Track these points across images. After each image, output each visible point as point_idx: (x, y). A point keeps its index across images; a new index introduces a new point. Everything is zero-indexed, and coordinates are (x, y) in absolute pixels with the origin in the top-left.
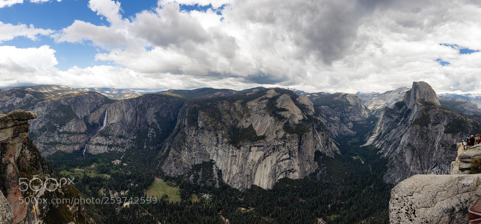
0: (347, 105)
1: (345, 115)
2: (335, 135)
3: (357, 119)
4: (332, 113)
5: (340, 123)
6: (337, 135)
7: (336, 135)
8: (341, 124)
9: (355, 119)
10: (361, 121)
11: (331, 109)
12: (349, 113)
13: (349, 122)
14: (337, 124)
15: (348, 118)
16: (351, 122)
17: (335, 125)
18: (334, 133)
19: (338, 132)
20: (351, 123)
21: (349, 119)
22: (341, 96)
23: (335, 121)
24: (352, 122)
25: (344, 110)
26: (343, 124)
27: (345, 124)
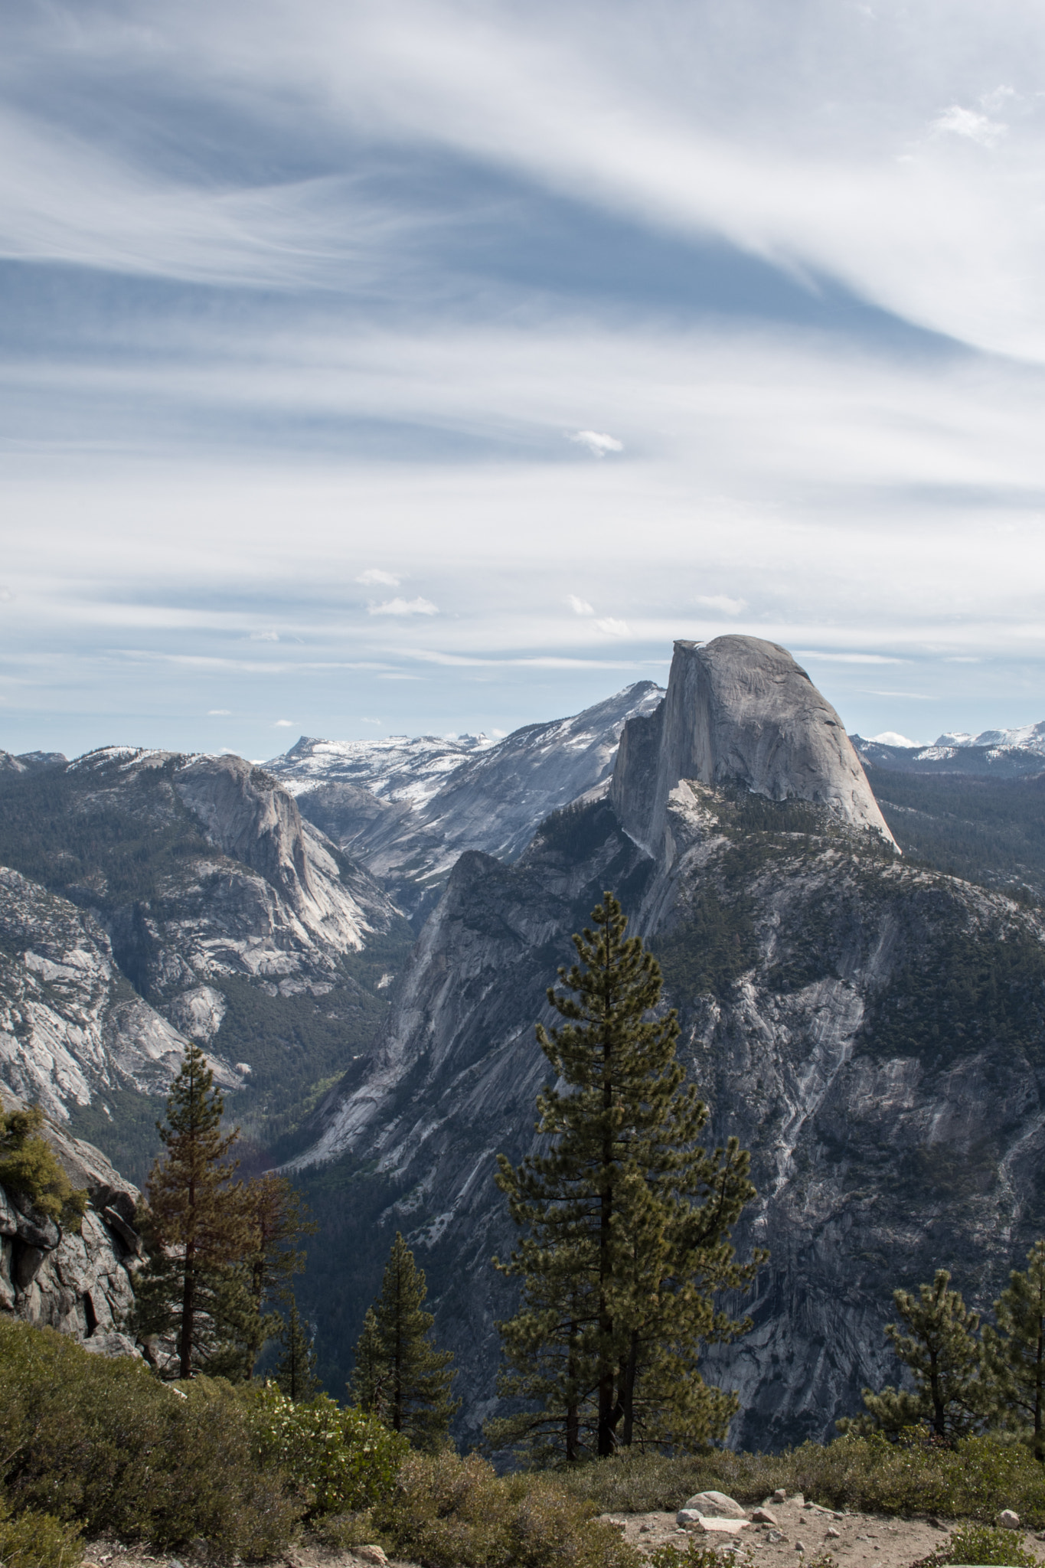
0: (180, 850)
1: (161, 930)
2: (65, 1102)
3: (263, 957)
4: (42, 916)
5: (113, 997)
6: (84, 1100)
7: (70, 1102)
8: (120, 1006)
9: (247, 958)
10: (294, 976)
11: (34, 889)
12: (195, 914)
13: (192, 987)
14: (89, 1005)
15: (187, 954)
16: (207, 984)
17: (66, 1018)
18: (55, 1079)
19: (90, 1072)
20: (207, 992)
21: (192, 967)
22: (132, 777)
23: (72, 984)
24: (219, 984)
25: (151, 893)
26: (140, 1004)
27: (154, 1002)
